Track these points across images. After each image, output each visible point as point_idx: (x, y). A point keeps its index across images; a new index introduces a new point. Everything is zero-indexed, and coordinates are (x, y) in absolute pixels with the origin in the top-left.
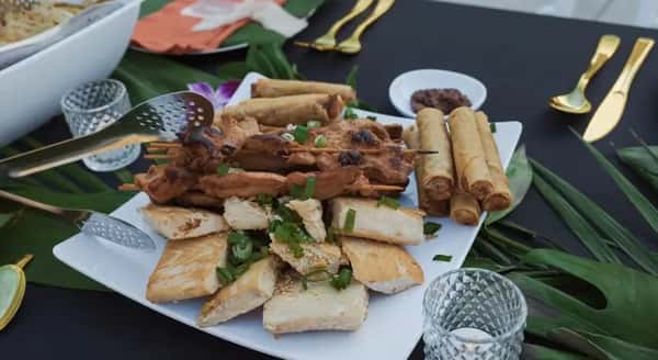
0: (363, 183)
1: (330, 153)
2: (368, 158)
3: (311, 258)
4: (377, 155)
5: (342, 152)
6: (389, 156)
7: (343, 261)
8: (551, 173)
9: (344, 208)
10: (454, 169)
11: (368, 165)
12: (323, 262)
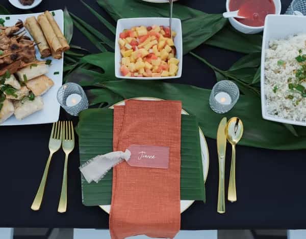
0: (23, 64)
1: (7, 56)
2: (20, 53)
3: (20, 95)
4: (22, 51)
5: (11, 55)
6: (26, 51)
7: (29, 90)
8: (79, 19)
9: (21, 74)
10: (48, 45)
11: (22, 56)
12: (24, 94)
